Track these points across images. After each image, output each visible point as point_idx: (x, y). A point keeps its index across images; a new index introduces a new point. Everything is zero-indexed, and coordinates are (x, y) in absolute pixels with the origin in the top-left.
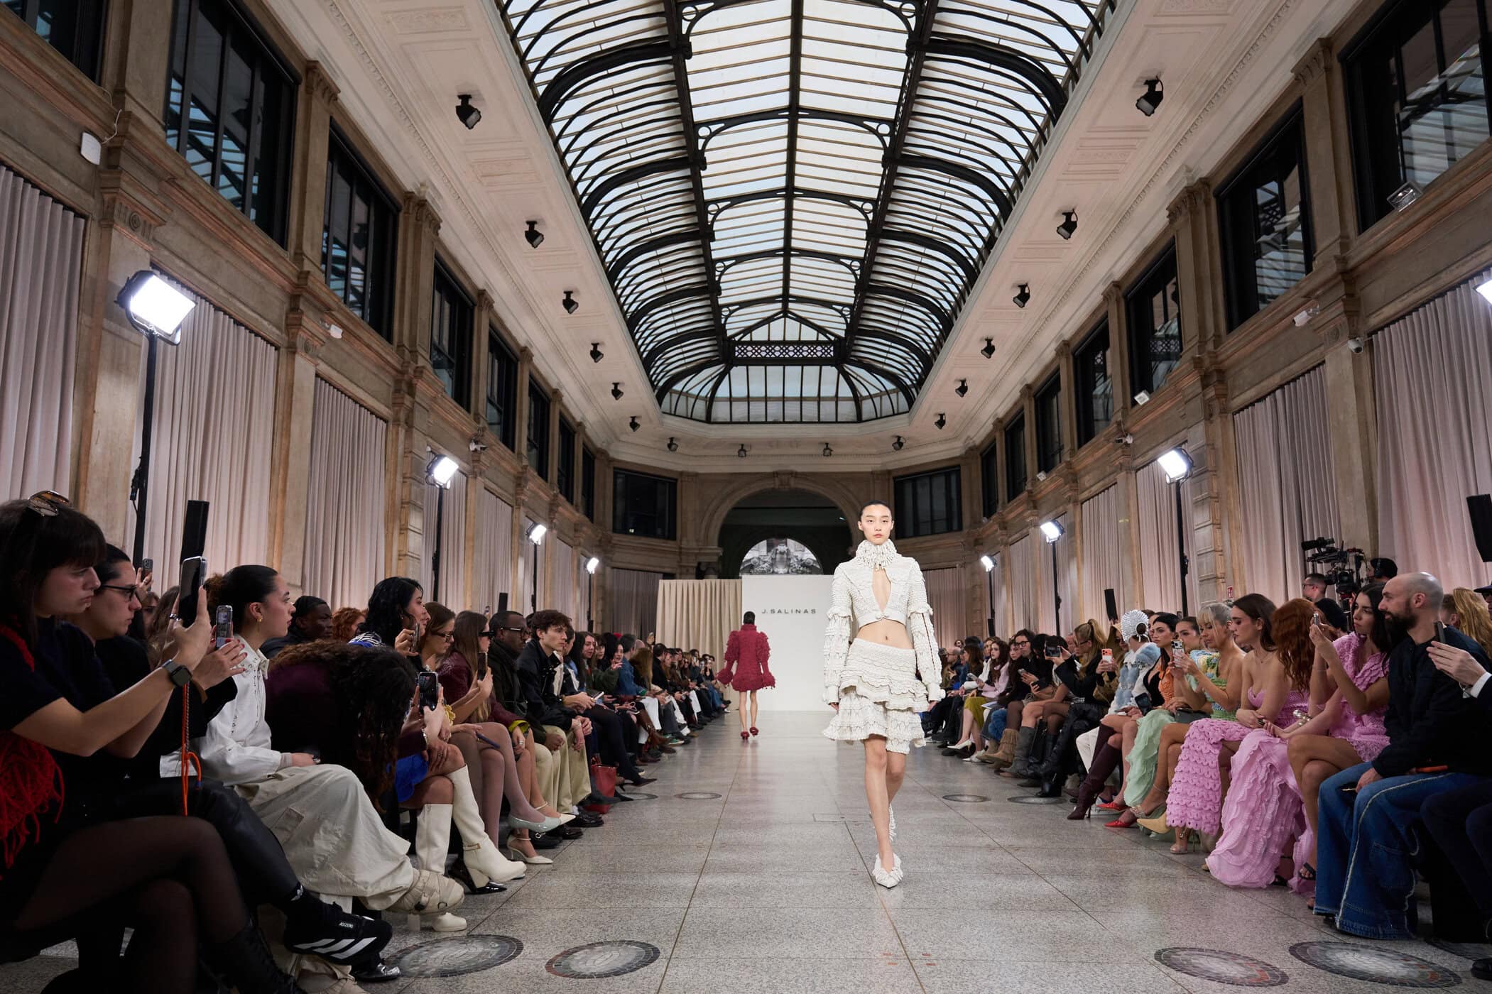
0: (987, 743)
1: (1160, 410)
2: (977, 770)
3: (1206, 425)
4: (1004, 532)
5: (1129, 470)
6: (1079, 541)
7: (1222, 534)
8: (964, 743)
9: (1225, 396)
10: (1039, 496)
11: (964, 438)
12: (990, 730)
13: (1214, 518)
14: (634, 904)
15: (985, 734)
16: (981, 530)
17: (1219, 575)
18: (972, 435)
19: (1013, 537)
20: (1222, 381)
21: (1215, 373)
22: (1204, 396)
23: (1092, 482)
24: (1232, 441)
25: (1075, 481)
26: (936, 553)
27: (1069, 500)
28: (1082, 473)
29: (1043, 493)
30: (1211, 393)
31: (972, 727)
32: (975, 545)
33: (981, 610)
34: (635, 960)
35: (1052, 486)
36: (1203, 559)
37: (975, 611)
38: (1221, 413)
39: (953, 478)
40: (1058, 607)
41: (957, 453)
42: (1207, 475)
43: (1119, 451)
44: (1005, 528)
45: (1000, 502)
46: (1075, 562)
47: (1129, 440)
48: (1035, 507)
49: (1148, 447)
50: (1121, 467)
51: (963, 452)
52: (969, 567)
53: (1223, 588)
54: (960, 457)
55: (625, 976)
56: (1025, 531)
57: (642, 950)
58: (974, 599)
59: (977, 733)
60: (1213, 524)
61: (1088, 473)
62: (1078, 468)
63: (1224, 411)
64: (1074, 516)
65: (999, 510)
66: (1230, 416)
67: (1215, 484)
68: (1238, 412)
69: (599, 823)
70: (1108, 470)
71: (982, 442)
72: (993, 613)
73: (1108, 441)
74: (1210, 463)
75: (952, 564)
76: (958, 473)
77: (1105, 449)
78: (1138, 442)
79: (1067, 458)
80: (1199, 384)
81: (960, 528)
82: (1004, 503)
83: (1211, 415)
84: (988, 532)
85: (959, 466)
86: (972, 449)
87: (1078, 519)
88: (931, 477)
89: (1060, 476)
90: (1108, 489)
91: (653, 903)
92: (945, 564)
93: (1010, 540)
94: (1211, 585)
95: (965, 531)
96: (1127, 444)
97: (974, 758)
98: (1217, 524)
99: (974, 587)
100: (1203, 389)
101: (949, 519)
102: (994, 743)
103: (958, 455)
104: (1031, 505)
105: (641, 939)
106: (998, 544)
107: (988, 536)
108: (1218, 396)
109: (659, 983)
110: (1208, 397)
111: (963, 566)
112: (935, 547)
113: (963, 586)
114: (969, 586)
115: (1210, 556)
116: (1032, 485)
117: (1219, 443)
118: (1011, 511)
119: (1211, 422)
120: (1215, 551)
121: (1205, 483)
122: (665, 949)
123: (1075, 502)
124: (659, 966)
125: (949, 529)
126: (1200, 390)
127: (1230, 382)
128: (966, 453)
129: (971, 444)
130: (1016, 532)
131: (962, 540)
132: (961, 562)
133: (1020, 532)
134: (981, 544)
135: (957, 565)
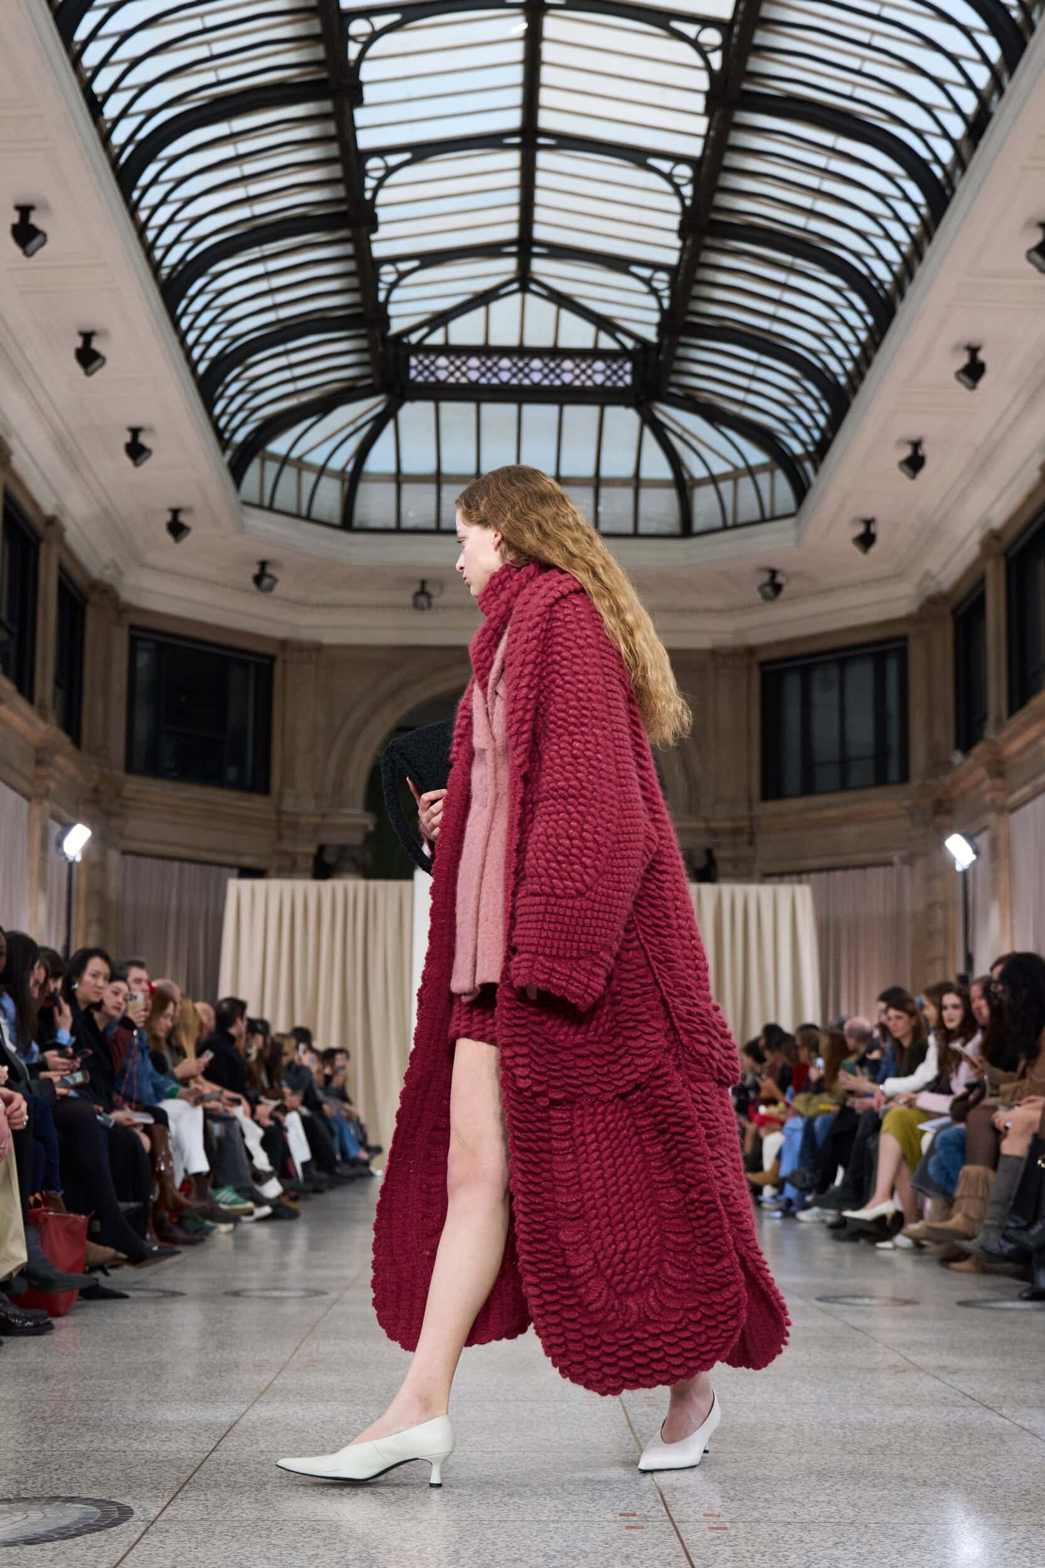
0: (929, 1204)
2: (906, 1265)
4: (998, 782)
8: (880, 1207)
11: (917, 578)
12: (931, 1170)
14: (95, 1445)
15: (923, 1184)
16: (947, 780)
18: (935, 569)
19: (1018, 795)
26: (849, 832)
31: (897, 1173)
32: (936, 814)
33: (945, 959)
34: (76, 1523)
37: (931, 962)
39: (892, 666)
41: (901, 609)
44: (1001, 774)
45: (992, 717)
51: (914, 606)
52: (920, 864)
54: (908, 619)
55: (49, 1545)
57: (95, 1509)
58: (931, 934)
59: (906, 1185)
65: (990, 733)
69: (42, 1329)
71: (957, 585)
75: (883, 856)
76: (902, 653)
81: (904, 777)
82: (999, 720)
84: (963, 785)
85: (904, 638)
86: (932, 602)
88: (843, 663)
91: (136, 1445)
92: (867, 857)
93: (1011, 800)
95: (915, 782)
97: (901, 1240)
99: (931, 906)
101: (880, 758)
102: (940, 1201)
103: (902, 613)
105: (97, 1494)
106: (984, 808)
107: (964, 792)
109: (120, 1555)
111: (909, 860)
112: (847, 820)
113: (908, 908)
114: (919, 905)
118: (1014, 737)
122: (145, 1507)
124: (128, 1531)
125: (881, 779)
128: (922, 608)
129: (931, 588)
130: (1025, 784)
131: (907, 803)
132: (904, 853)
133: (1033, 783)
134: (949, 812)
135: (896, 859)
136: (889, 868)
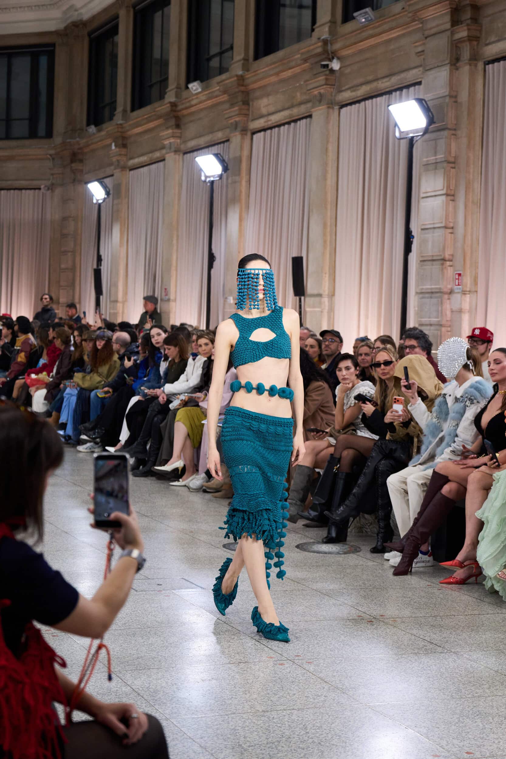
1: (385, 37)
3: (451, 71)
4: (124, 151)
5: (331, 104)
6: (244, 183)
7: (455, 209)
8: (175, 463)
9: (477, 39)
10: (185, 112)
11: (64, 8)
13: (448, 187)
16: (83, 142)
17: (447, 257)
18: (79, 5)
19: (136, 161)
20: (475, 20)
21: (469, 9)
22: (453, 34)
23: (272, 109)
24: (479, 95)
25: (246, 103)
26: (12, 166)
27: (235, 126)
28: (258, 93)
29: (193, 109)
30: (462, 33)
32: (72, 161)
33: (74, 252)
35: (209, 103)
36: (429, 236)
37: (65, 253)
38: (470, 60)
39: (43, 61)
40: (210, 266)
41: (52, 27)
42: (446, 133)
43: (322, 78)
44: (124, 146)
45: (120, 109)
46: (237, 210)
47: (335, 65)
48: (178, 126)
49: (361, 80)
50: (320, 99)
51: (62, 26)
52: (58, 191)
53: (450, 272)
54: (56, 33)
56: (157, 155)
58: (64, 236)
59: (188, 452)
60: (447, 195)
61: (268, 95)
62: (252, 87)
63: (474, 58)
64: (242, 148)
65: (118, 119)
66: (480, 65)
67: (453, 145)
68: (493, 61)
70: (299, 97)
71: (94, 18)
72: (99, 259)
73: (305, 60)
74: (450, 120)
75: (35, 183)
76: (51, 55)
77: (297, 70)
78: (348, 70)
79: (237, 69)
80: (448, 18)
81: (49, 134)
82: (125, 111)
83: (458, 60)
84: (93, 147)
85: (53, 45)
86: (77, 25)
87: (246, 153)
88: (10, 56)
89: (225, 92)
90: (295, 121)
92: (23, 183)
93: (131, 163)
94: (436, 267)
95: (58, 140)
96: (332, 71)
98: (451, 195)
99: (65, 219)
100: (453, 25)
101: (33, 120)
103: (53, 29)
104: (173, 122)
106: (111, 164)
107: (93, 151)
108: (471, 38)
110: (458, 36)
111: (51, 188)
112: (11, 158)
113: (48, 216)
114: (57, 217)
115: (438, 233)
116: (177, 95)
117: (464, 97)
118: (137, 125)
119: (457, 69)
120: (446, 227)
121: (442, 143)
123: (244, 131)
125: (33, 134)
126: (448, 26)
127: (485, 22)
128: (66, 28)
129: (75, 17)
130: (142, 155)
131: (52, 152)
132: (48, 183)
133: (150, 155)
134: (81, 161)
135: (42, 187)
136: (37, 191)
